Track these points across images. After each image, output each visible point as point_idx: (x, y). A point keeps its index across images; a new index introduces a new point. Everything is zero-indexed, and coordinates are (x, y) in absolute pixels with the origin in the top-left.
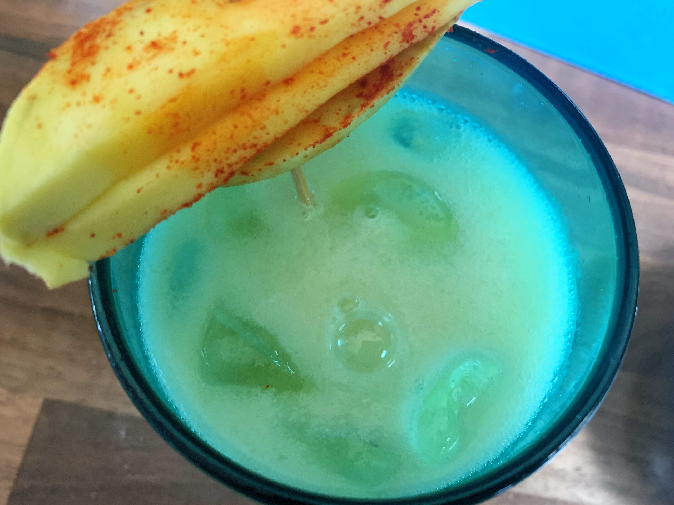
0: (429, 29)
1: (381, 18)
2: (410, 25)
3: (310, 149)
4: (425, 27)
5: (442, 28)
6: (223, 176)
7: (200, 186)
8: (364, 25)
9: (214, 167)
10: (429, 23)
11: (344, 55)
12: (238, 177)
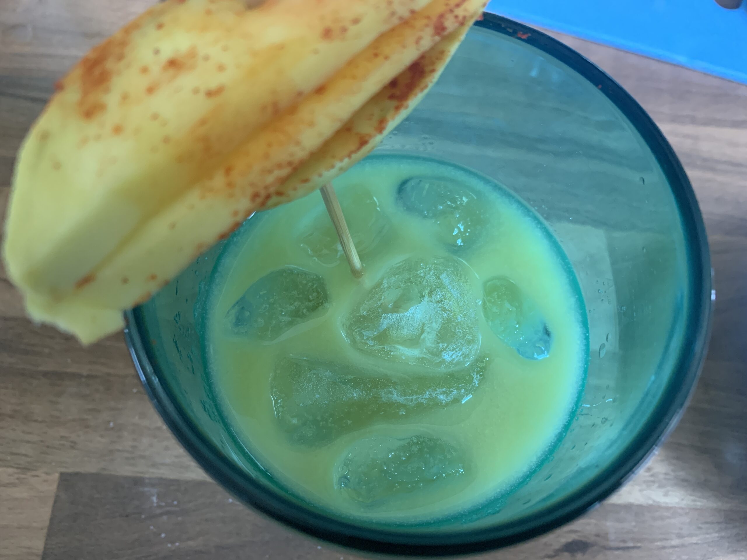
0: (460, 18)
1: (413, 12)
2: (442, 16)
3: (346, 160)
4: (456, 17)
5: (472, 17)
6: (259, 200)
7: (236, 213)
8: (395, 21)
9: (250, 191)
10: (460, 12)
11: (376, 55)
12: (274, 199)
